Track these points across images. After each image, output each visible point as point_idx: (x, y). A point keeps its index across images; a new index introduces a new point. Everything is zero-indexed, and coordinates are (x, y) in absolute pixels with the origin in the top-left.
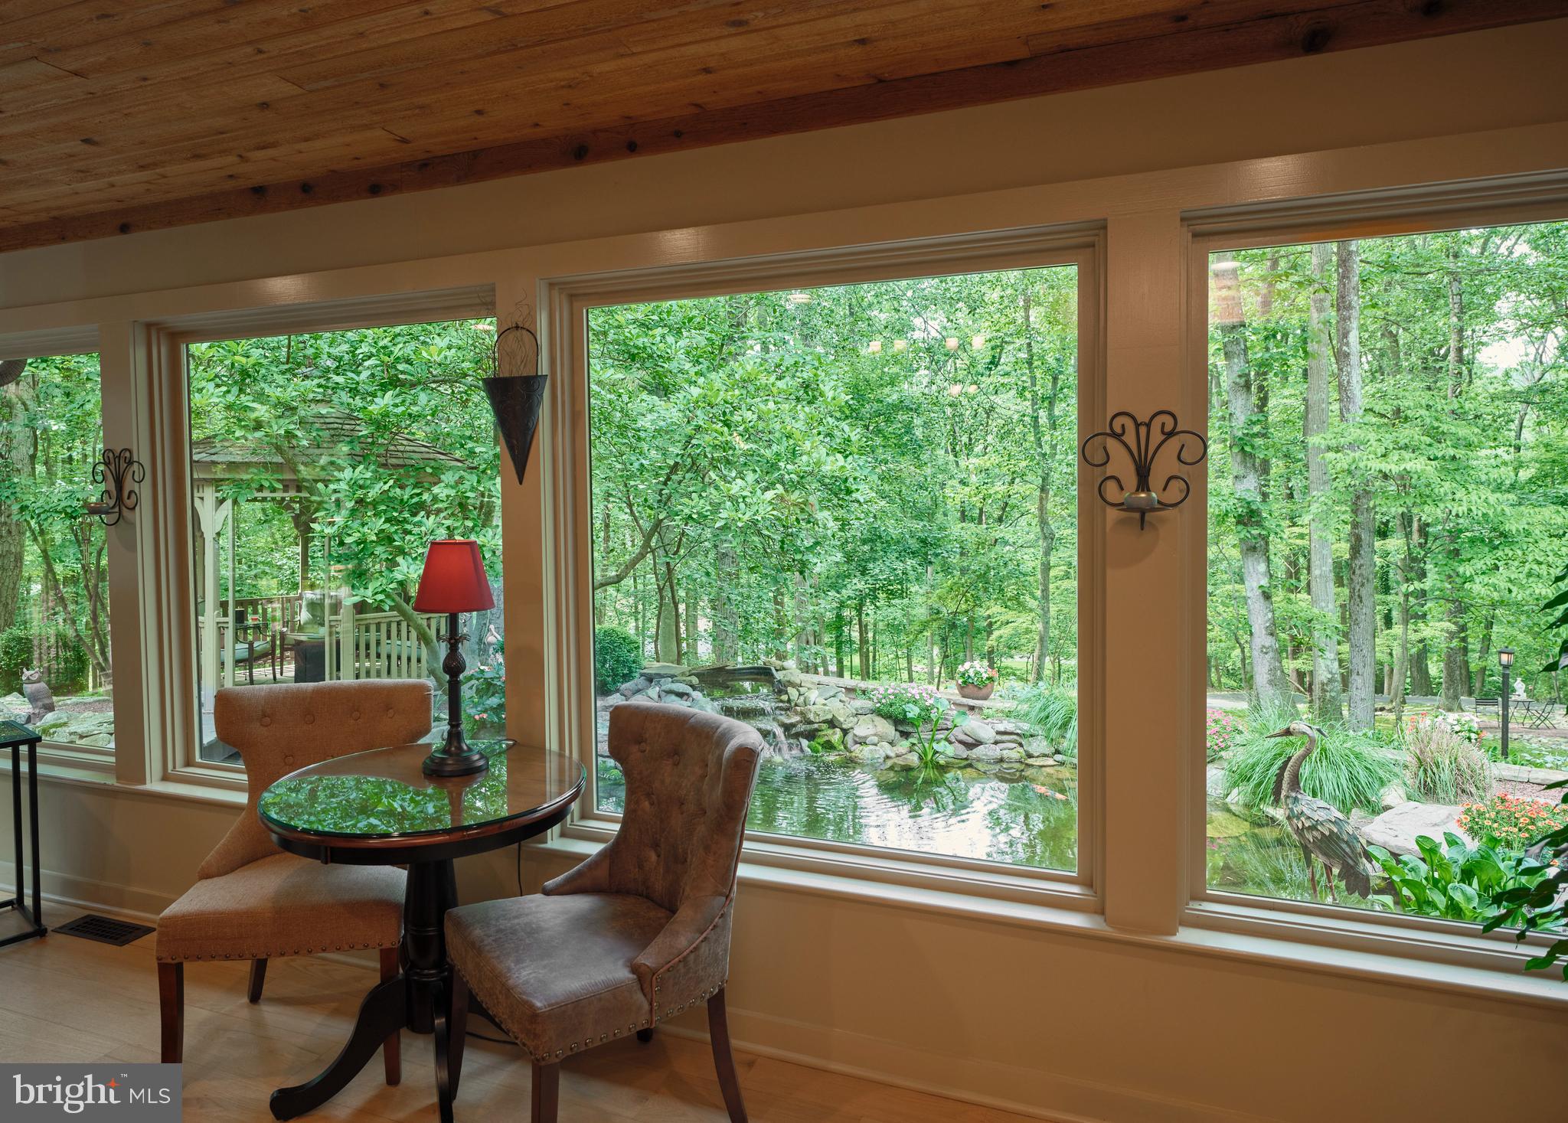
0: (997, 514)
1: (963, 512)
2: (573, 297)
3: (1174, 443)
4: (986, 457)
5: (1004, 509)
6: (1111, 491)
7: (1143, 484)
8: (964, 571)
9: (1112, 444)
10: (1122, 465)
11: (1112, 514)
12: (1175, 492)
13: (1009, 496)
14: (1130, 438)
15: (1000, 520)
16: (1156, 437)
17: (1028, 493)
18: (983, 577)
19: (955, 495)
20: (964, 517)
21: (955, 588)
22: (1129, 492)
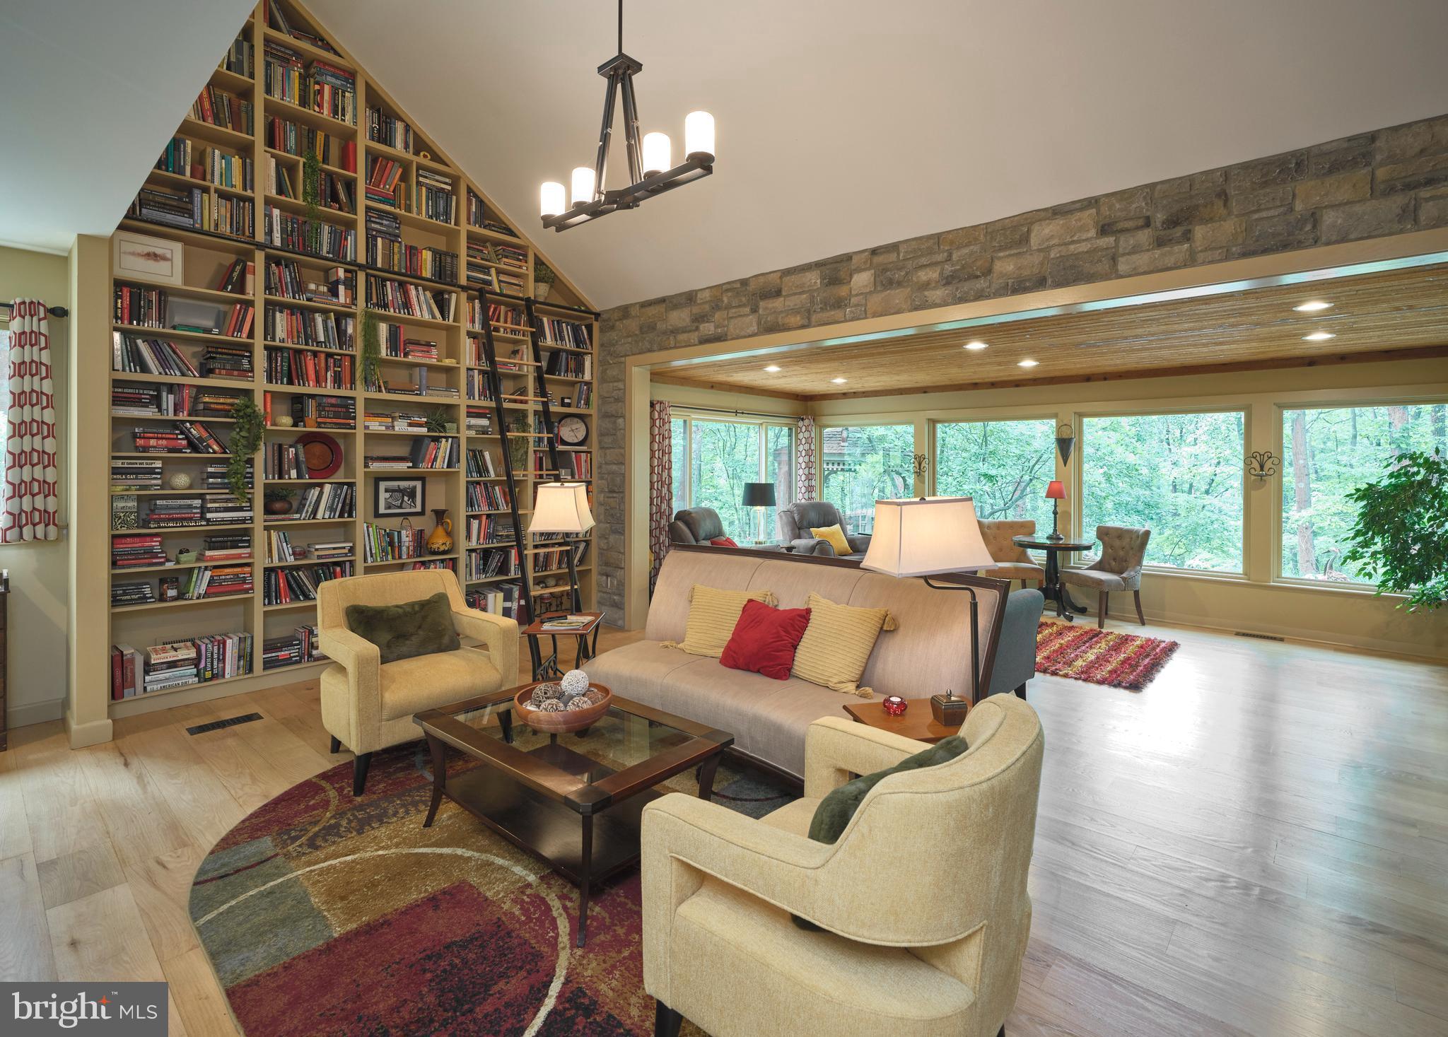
0: (1204, 487)
1: (1175, 487)
2: (1080, 416)
3: (1271, 460)
4: (1197, 447)
5: (1210, 485)
6: (1253, 471)
7: (1262, 470)
8: (1177, 527)
9: (1253, 460)
10: (1256, 465)
11: (1253, 477)
12: (1271, 472)
13: (1215, 475)
14: (1258, 458)
15: (1207, 492)
16: (1266, 458)
17: (1231, 473)
18: (1194, 531)
19: (1167, 473)
20: (1175, 489)
21: (1170, 538)
22: (1258, 472)
